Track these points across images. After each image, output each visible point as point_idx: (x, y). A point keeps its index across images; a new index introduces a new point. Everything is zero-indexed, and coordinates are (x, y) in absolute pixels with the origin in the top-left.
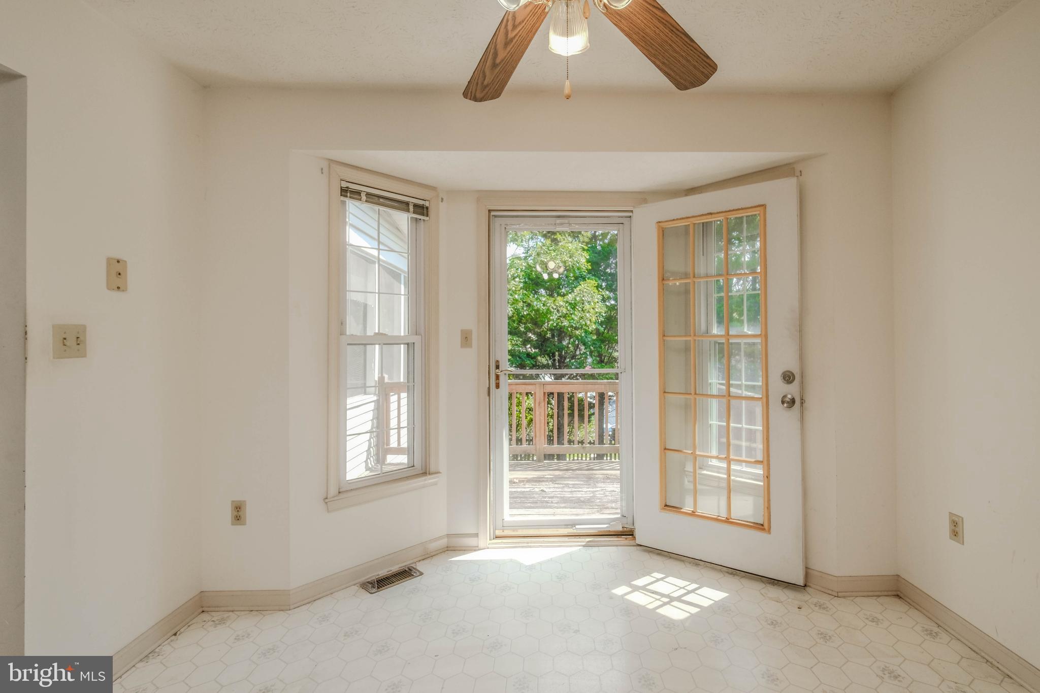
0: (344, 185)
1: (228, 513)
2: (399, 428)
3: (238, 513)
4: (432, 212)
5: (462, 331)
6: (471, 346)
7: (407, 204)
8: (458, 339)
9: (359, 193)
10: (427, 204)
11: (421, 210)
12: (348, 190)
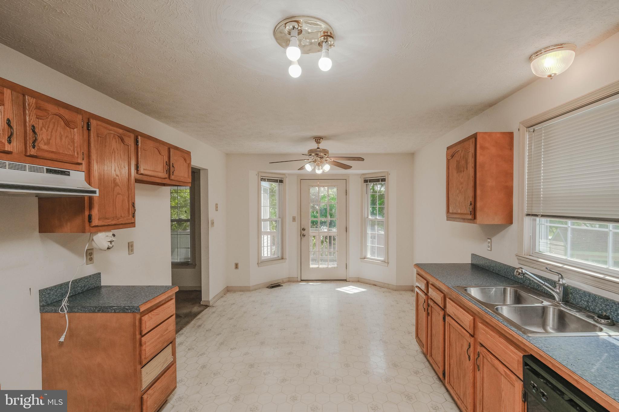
0: (262, 177)
1: (234, 266)
2: (268, 246)
3: (237, 266)
4: (284, 181)
5: (293, 217)
6: (295, 222)
7: (277, 180)
8: (291, 219)
9: (265, 179)
10: (283, 179)
11: (281, 181)
12: (262, 179)
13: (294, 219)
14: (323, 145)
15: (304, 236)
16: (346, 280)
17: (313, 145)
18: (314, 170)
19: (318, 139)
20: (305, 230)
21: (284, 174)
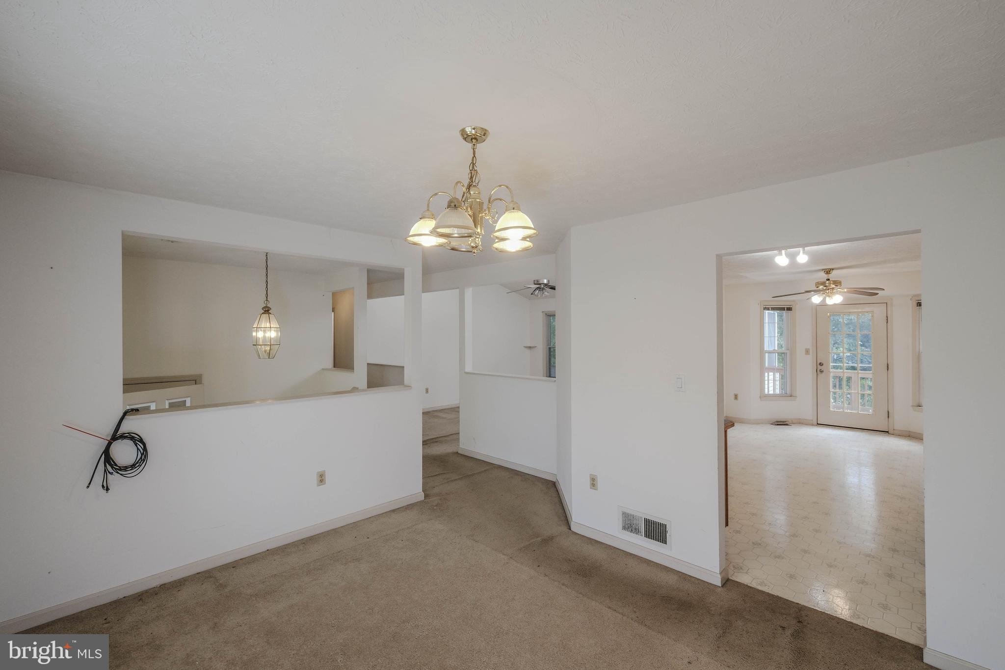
3: (736, 397)
4: (793, 309)
5: (806, 349)
6: (810, 354)
7: (785, 308)
8: (804, 352)
9: (769, 308)
10: (791, 306)
11: (789, 309)
12: (766, 308)
13: (807, 352)
14: (834, 275)
15: (821, 371)
16: (888, 432)
17: (823, 276)
18: (824, 300)
19: (828, 272)
20: (823, 365)
21: (794, 301)
